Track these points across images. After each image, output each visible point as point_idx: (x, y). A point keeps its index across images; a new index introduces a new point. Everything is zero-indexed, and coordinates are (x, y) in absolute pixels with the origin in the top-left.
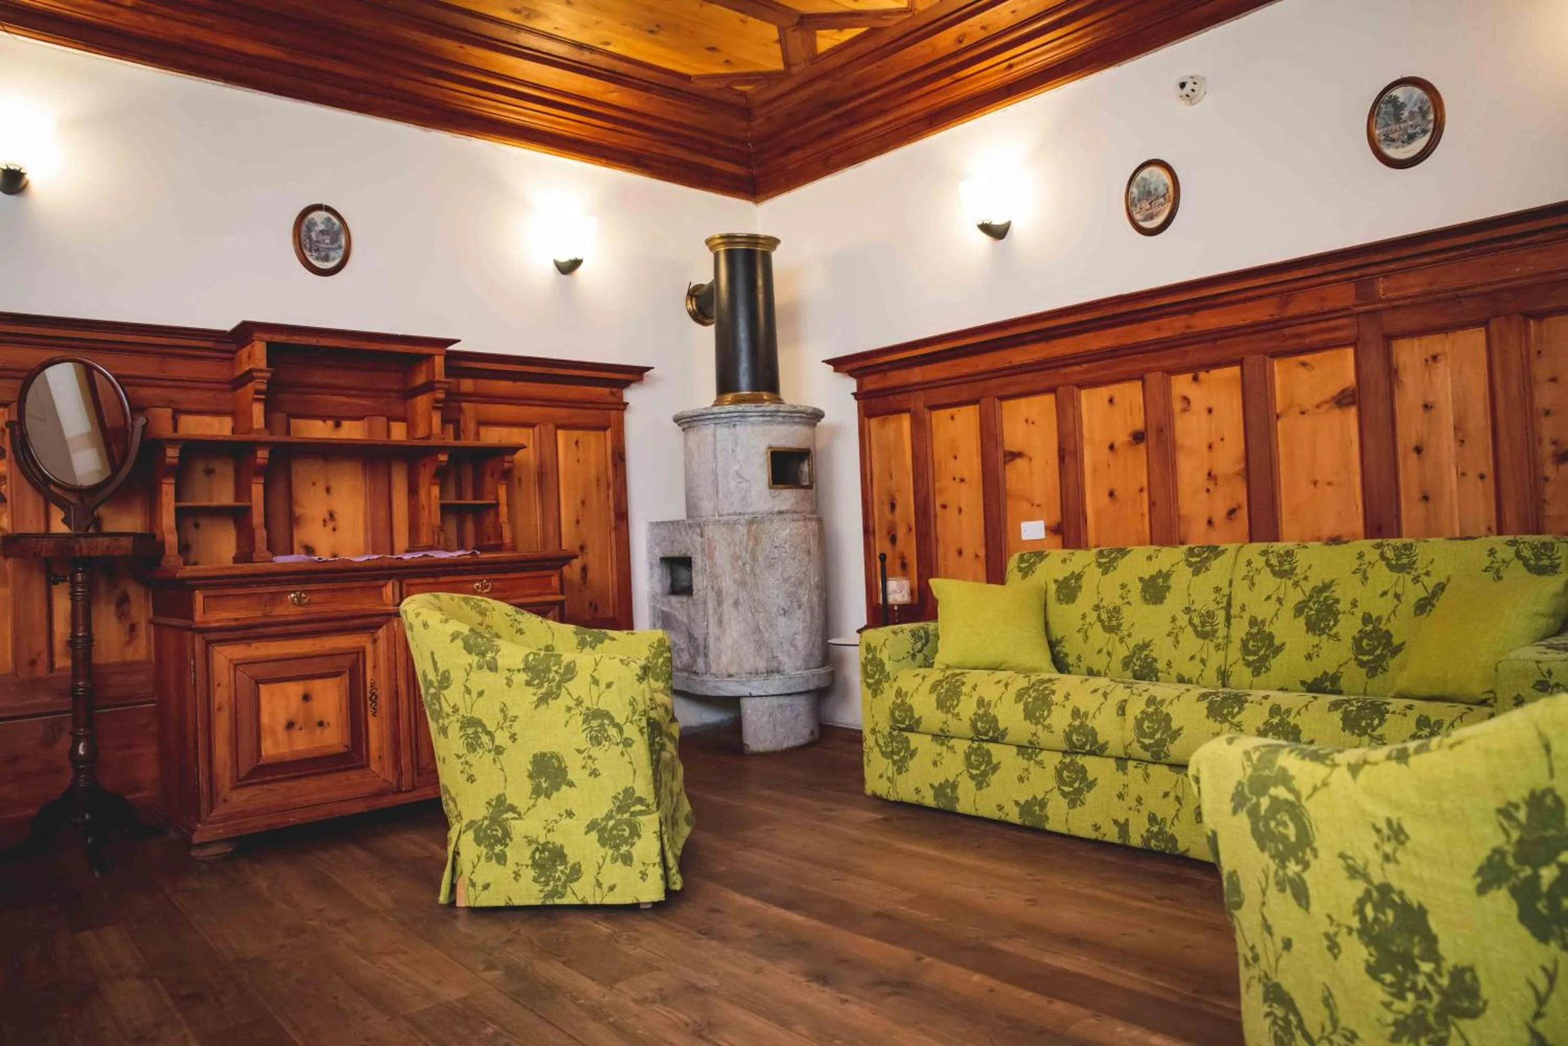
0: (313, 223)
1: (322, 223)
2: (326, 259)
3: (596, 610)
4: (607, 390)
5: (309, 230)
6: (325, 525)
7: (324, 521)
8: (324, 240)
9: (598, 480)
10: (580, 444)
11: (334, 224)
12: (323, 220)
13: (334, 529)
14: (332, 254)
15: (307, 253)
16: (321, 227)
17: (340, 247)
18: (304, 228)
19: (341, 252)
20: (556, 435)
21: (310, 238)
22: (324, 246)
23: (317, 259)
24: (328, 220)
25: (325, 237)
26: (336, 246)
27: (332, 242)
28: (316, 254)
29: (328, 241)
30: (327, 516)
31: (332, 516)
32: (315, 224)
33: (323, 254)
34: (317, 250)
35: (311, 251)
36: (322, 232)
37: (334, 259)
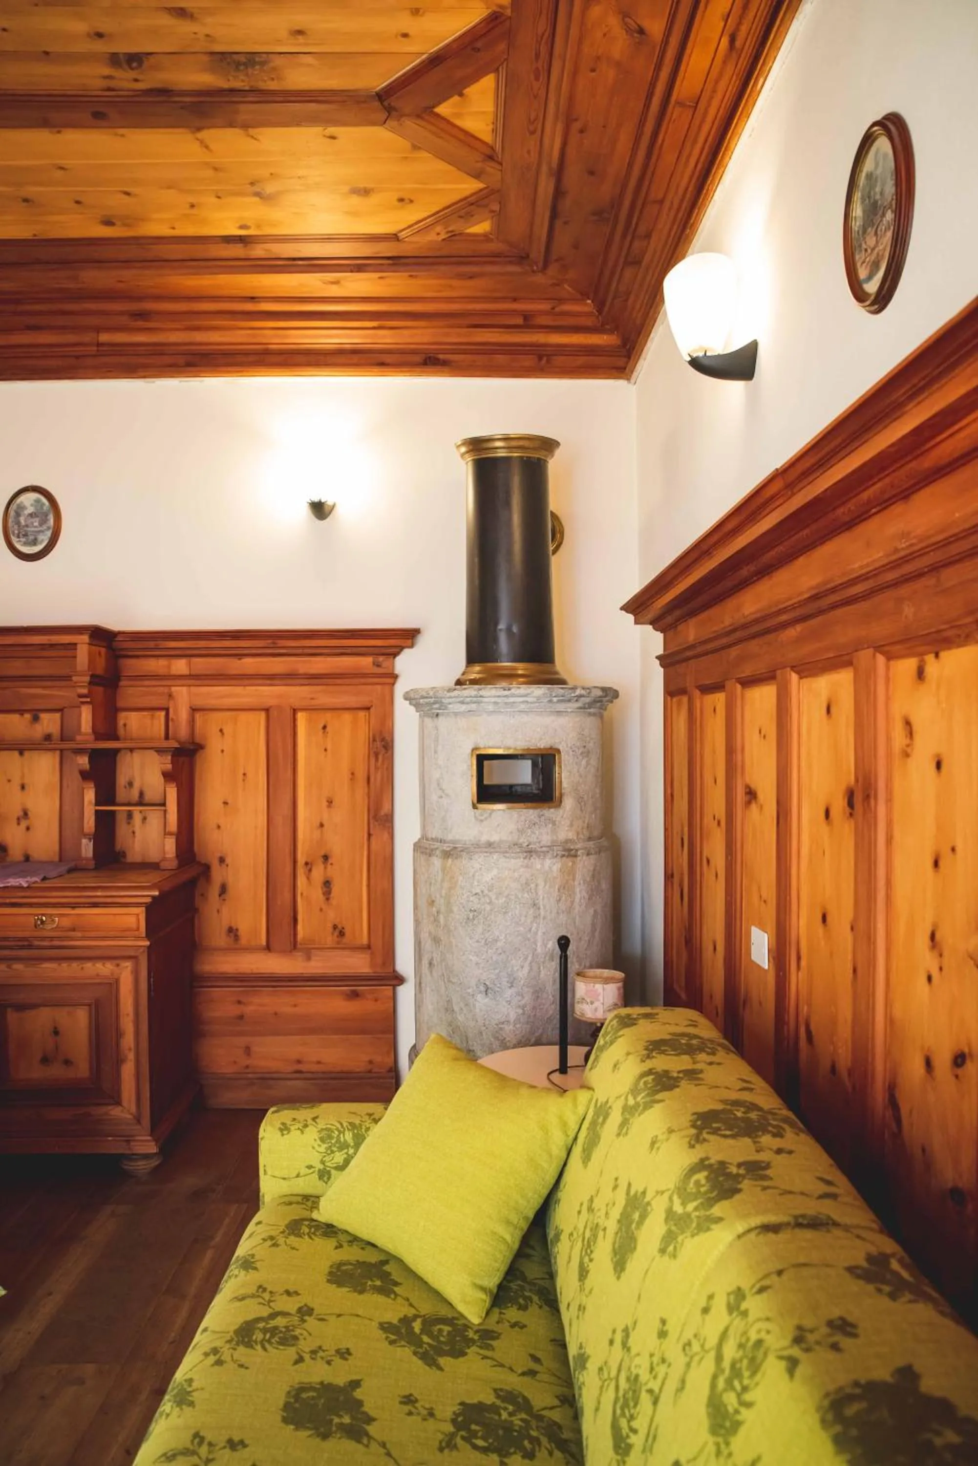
0: (21, 508)
1: (32, 505)
2: (35, 542)
3: (342, 934)
4: (369, 660)
5: (18, 515)
6: (19, 824)
7: (18, 819)
8: (32, 523)
9: (353, 774)
10: (328, 729)
11: (43, 504)
12: (32, 502)
13: (28, 829)
14: (41, 537)
15: (14, 540)
16: (30, 510)
17: (49, 528)
18: (12, 513)
19: (49, 533)
20: (295, 720)
21: (18, 523)
22: (33, 529)
23: (25, 544)
24: (38, 501)
25: (33, 520)
26: (45, 527)
27: (41, 525)
28: (23, 540)
29: (36, 524)
30: (21, 814)
31: (26, 814)
32: (24, 508)
33: (31, 538)
34: (25, 535)
35: (18, 537)
36: (31, 515)
37: (42, 541)
